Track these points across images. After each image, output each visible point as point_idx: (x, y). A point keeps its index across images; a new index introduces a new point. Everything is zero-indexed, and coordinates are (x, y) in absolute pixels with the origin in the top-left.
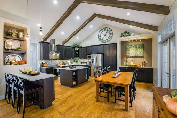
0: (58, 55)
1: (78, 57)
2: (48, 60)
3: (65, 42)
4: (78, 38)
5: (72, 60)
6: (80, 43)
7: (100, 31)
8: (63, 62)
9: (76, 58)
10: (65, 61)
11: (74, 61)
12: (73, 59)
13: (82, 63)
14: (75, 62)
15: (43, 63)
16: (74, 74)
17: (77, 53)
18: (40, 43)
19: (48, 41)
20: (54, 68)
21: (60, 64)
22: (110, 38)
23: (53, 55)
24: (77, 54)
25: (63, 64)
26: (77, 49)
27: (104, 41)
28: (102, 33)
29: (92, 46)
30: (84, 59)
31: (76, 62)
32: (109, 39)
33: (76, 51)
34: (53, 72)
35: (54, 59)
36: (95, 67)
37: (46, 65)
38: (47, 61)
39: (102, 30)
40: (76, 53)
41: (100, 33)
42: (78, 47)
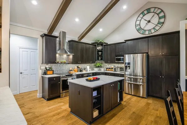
0: (71, 57)
1: (102, 59)
2: (55, 64)
3: (83, 36)
4: (101, 30)
5: (93, 64)
6: (104, 39)
7: (139, 16)
8: (79, 67)
9: (99, 62)
10: (81, 66)
11: (95, 65)
12: (94, 62)
13: (107, 68)
14: (96, 67)
15: (46, 69)
16: (95, 94)
17: (100, 53)
18: (42, 36)
19: (55, 33)
20: (64, 77)
21: (74, 71)
22: (159, 25)
23: (63, 57)
24: (100, 56)
25: (79, 71)
26: (99, 48)
27: (147, 33)
28: (142, 18)
29: (126, 41)
30: (110, 63)
31: (99, 67)
32: (157, 28)
33: (98, 51)
34: (61, 83)
35: (65, 63)
36: (129, 76)
37: (51, 72)
38: (54, 66)
39: (143, 13)
40: (98, 54)
41: (139, 19)
42: (101, 44)
